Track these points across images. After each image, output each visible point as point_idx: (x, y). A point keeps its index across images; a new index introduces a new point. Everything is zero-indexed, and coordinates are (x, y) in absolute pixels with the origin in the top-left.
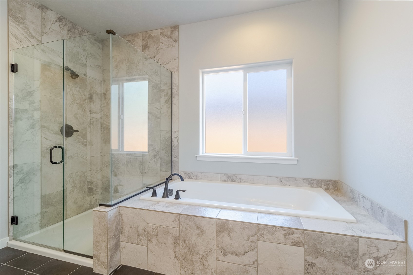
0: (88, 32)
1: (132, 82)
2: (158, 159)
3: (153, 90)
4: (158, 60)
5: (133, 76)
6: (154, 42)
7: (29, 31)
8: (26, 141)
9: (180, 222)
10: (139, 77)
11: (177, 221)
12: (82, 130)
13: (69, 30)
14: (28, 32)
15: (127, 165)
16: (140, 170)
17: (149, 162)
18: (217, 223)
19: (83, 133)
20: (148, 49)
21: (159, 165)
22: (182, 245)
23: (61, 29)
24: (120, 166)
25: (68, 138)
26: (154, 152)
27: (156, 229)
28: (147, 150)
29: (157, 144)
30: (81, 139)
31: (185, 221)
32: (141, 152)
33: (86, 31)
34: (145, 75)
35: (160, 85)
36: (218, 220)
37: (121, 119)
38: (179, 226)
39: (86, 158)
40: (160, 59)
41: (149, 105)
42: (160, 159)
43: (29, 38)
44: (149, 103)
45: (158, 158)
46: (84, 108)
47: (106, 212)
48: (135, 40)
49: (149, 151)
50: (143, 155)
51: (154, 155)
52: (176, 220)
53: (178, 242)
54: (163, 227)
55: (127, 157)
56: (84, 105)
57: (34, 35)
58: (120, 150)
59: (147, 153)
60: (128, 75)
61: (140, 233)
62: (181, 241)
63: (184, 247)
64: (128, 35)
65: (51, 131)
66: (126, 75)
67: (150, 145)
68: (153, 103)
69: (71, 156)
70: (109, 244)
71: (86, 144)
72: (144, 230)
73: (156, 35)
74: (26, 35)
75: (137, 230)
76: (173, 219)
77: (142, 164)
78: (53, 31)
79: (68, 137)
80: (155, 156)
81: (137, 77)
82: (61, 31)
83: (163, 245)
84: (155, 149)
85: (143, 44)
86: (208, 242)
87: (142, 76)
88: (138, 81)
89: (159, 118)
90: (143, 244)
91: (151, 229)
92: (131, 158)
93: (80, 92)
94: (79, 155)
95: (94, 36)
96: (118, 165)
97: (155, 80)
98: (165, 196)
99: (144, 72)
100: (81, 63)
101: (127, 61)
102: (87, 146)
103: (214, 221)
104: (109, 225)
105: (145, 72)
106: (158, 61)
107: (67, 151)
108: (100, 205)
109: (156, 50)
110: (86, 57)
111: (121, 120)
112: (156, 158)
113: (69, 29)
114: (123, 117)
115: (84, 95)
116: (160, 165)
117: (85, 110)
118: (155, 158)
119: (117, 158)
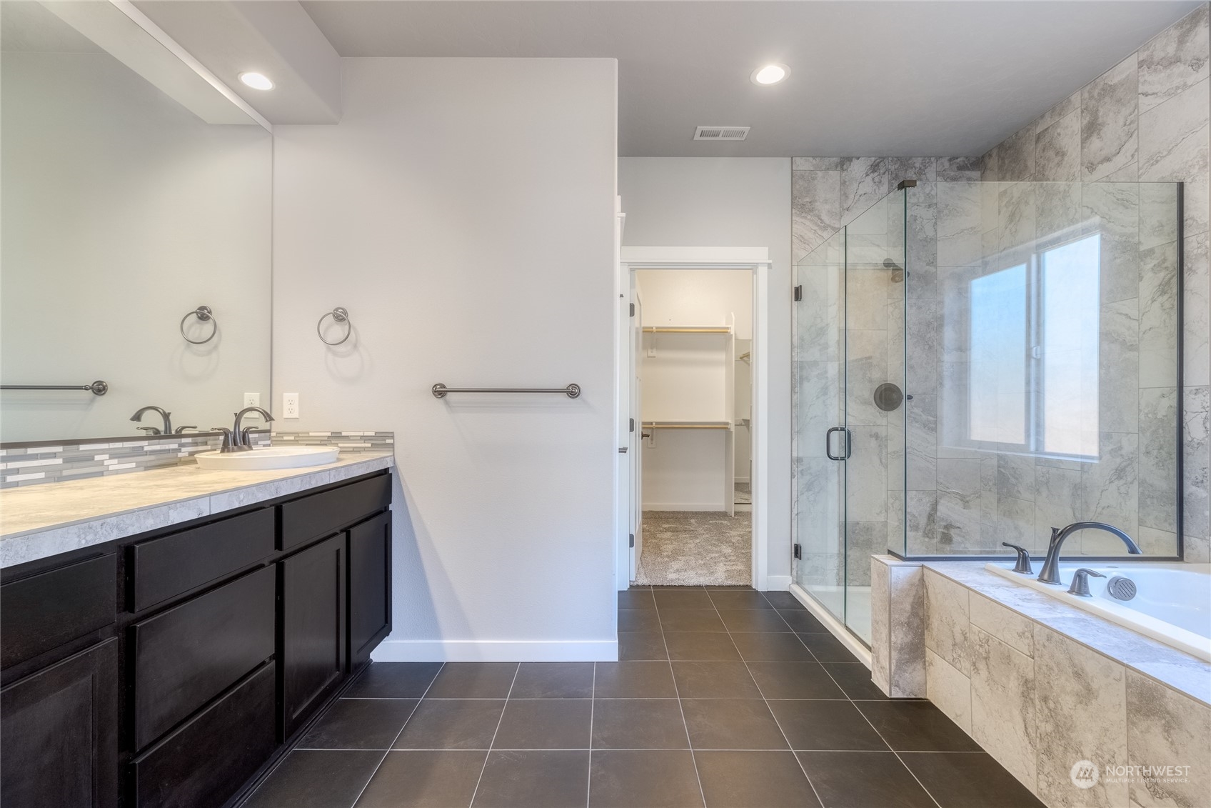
0: (938, 158)
1: (1054, 248)
2: (1132, 483)
3: (1115, 258)
4: (1133, 156)
5: (1055, 231)
6: (1119, 101)
7: (821, 219)
8: (815, 417)
9: (1034, 643)
10: (1072, 228)
11: (1028, 638)
12: (924, 394)
13: (894, 179)
14: (819, 222)
15: (1038, 490)
16: (1073, 509)
17: (1100, 491)
18: (1130, 680)
19: (927, 400)
20: (1099, 134)
21: (1133, 503)
22: (1040, 707)
23: (877, 185)
24: (1019, 492)
25: (889, 412)
26: (1118, 460)
27: (985, 643)
28: (1095, 452)
29: (1128, 433)
30: (922, 414)
31: (1046, 644)
32: (1077, 456)
33: (933, 159)
34: (1088, 217)
35: (1137, 238)
36: (1132, 671)
37: (1034, 358)
38: (1032, 654)
39: (933, 460)
40: (1137, 150)
41: (1103, 307)
42: (1136, 483)
43: (820, 232)
44: (1102, 305)
45: (1129, 479)
46: (930, 343)
47: (887, 565)
48: (1061, 121)
49: (1100, 458)
50: (1083, 465)
51: (1117, 470)
52: (1026, 634)
53: (1032, 696)
54: (1000, 643)
55: (1039, 468)
56: (928, 335)
57: (828, 222)
58: (1032, 448)
59: (1096, 461)
60: (1042, 230)
61: (957, 641)
62: (1037, 696)
63: (1044, 717)
64: (1042, 117)
65: (856, 398)
66: (1036, 234)
67: (1104, 437)
68: (1114, 302)
69: (897, 452)
70: (892, 634)
71: (934, 426)
72: (965, 637)
73: (1124, 76)
74: (816, 228)
75: (952, 631)
76: (1020, 629)
77: (1079, 492)
78: (862, 198)
79: (889, 410)
80: (1120, 473)
81: (1066, 230)
82: (877, 190)
83: (1000, 689)
84: (1121, 448)
85: (1082, 123)
86: (1106, 730)
87: (1079, 226)
88: (1068, 243)
89: (1133, 348)
90: (963, 671)
91: (977, 638)
92: (1048, 473)
93: (920, 308)
94: (916, 452)
95: (957, 158)
96: (1016, 488)
97: (1122, 226)
98: (1046, 577)
99: (1085, 208)
100: (921, 241)
101: (1037, 192)
102: (936, 432)
103: (1121, 673)
104: (893, 595)
105: (1088, 207)
106: (1133, 158)
107: (889, 441)
108: (890, 552)
109: (1125, 125)
110: (934, 221)
111: (1033, 362)
112: (1124, 477)
113: (894, 176)
114: (1043, 354)
115: (928, 312)
116: (1137, 505)
117: (930, 347)
118: (1120, 478)
119: (1013, 468)
